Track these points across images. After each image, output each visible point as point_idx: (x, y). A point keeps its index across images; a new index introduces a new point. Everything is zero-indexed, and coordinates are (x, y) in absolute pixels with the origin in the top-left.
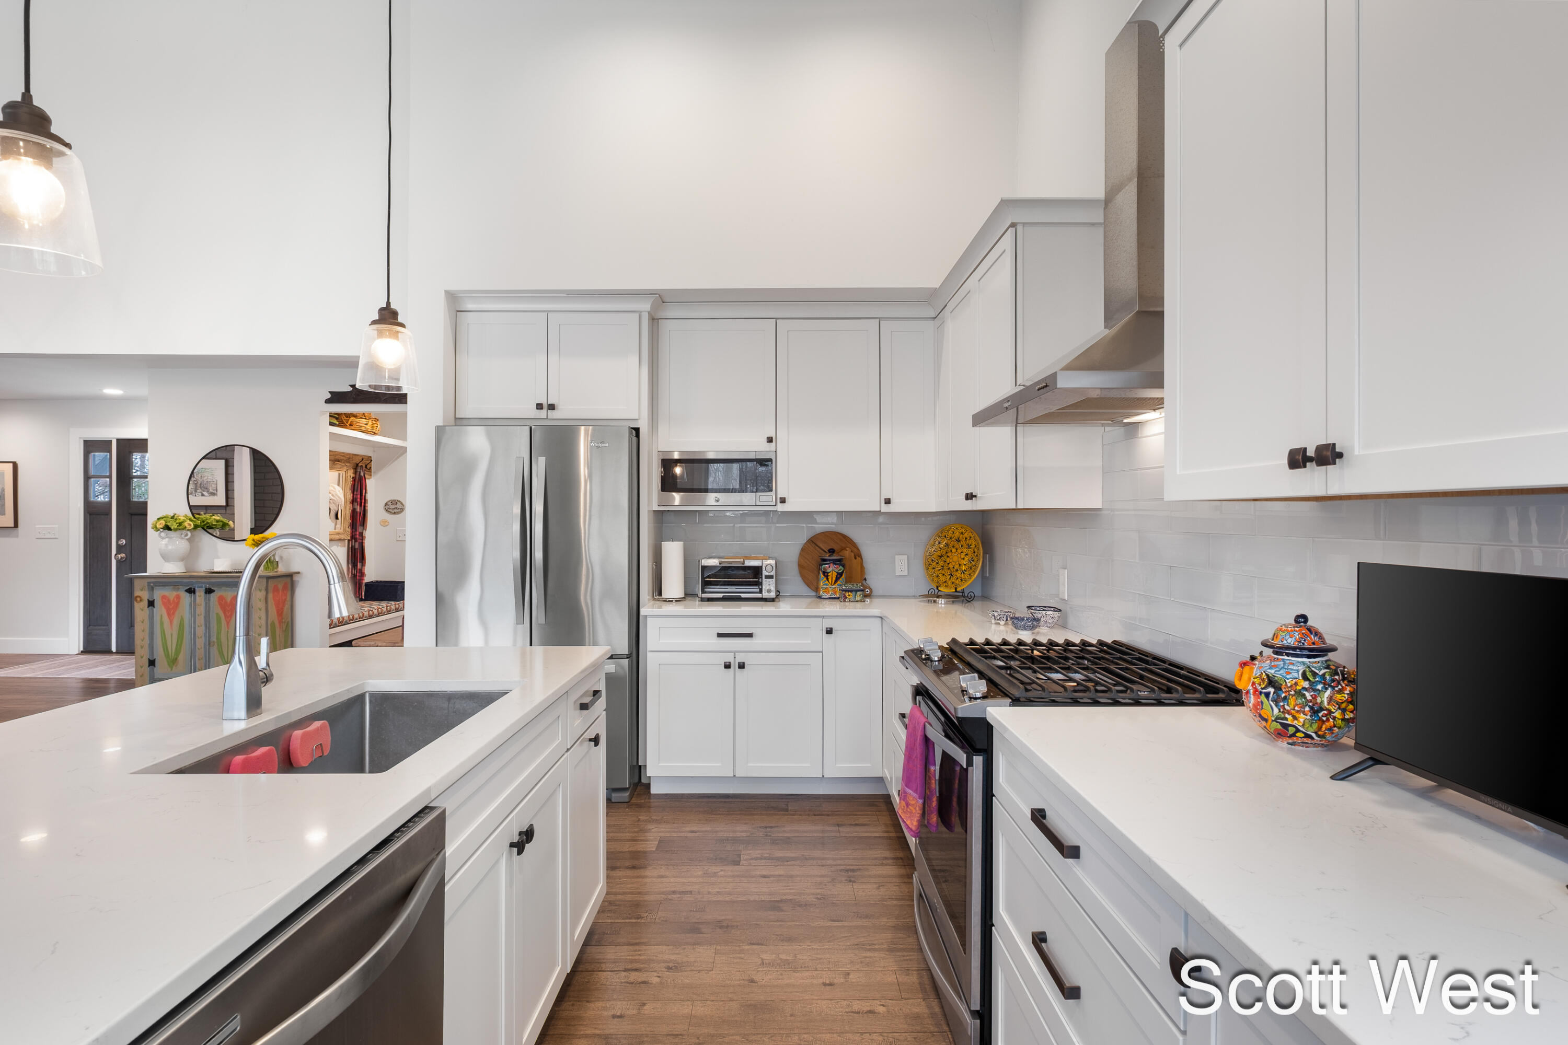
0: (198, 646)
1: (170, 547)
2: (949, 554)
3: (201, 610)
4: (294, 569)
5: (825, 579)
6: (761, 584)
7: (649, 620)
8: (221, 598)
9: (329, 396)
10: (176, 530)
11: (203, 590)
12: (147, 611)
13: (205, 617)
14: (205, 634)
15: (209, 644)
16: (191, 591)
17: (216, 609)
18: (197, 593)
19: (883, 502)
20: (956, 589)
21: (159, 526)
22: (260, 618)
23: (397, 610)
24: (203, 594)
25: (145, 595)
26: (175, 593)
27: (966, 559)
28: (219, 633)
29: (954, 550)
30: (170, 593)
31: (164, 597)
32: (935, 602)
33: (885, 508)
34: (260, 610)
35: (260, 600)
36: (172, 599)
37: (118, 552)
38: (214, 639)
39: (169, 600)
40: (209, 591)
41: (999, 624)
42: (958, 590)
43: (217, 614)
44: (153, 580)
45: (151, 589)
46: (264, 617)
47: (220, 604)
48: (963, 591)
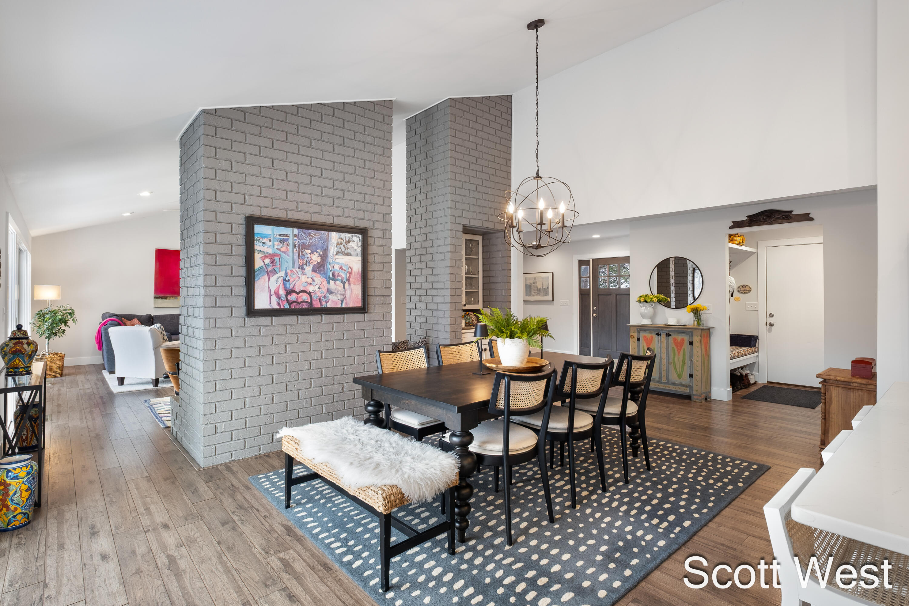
0: (662, 363)
1: (646, 311)
3: (664, 345)
4: (710, 325)
8: (675, 340)
9: (732, 224)
10: (649, 302)
11: (665, 334)
12: (636, 343)
13: (666, 349)
14: (666, 358)
15: (669, 363)
16: (658, 334)
17: (672, 345)
18: (662, 336)
21: (642, 300)
22: (698, 352)
23: (755, 352)
24: (665, 336)
25: (636, 335)
26: (650, 335)
28: (674, 358)
30: (648, 335)
31: (645, 337)
34: (698, 347)
35: (698, 342)
36: (648, 338)
37: (594, 312)
38: (671, 360)
39: (647, 338)
40: (668, 335)
43: (673, 347)
44: (639, 328)
45: (639, 332)
46: (700, 351)
47: (675, 343)
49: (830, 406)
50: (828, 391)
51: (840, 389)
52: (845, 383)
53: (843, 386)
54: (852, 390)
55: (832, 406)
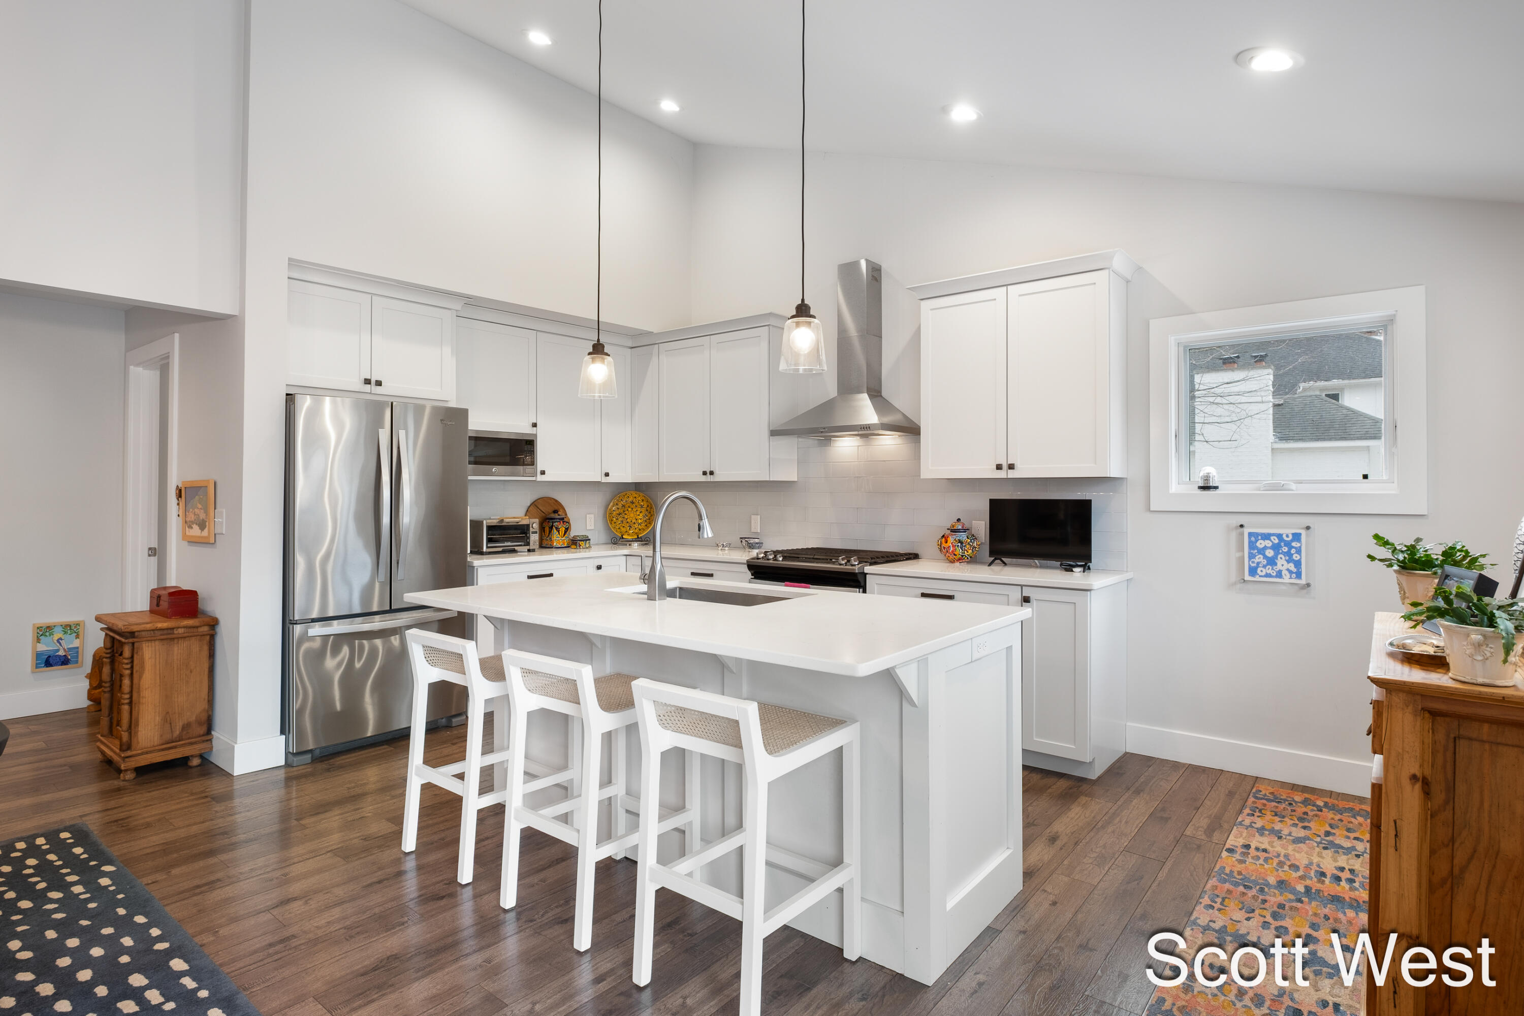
2: (626, 512)
5: (557, 533)
6: (529, 538)
7: (479, 570)
19: (603, 475)
20: (638, 536)
27: (641, 515)
29: (630, 509)
32: (630, 545)
33: (605, 480)
41: (725, 550)
42: (640, 536)
48: (641, 538)
49: (140, 677)
50: (137, 653)
51: (157, 643)
52: (165, 632)
53: (162, 637)
54: (176, 641)
55: (144, 676)
